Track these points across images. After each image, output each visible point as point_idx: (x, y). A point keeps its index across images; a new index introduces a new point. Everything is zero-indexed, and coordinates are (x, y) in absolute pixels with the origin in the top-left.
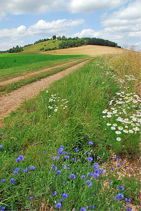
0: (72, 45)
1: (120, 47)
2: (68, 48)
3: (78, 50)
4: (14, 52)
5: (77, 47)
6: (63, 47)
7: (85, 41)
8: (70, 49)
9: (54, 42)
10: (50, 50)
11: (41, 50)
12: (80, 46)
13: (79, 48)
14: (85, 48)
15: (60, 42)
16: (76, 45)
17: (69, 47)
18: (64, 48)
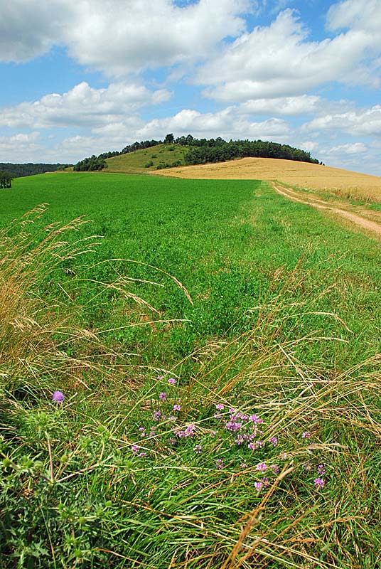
0: (214, 158)
1: (316, 162)
2: (204, 164)
3: (226, 167)
4: (87, 169)
5: (223, 161)
6: (193, 160)
7: (240, 148)
8: (209, 165)
9: (171, 150)
10: (168, 166)
11: (148, 167)
12: (229, 159)
13: (227, 163)
14: (240, 163)
15: (186, 149)
16: (222, 157)
17: (206, 162)
18: (196, 163)
